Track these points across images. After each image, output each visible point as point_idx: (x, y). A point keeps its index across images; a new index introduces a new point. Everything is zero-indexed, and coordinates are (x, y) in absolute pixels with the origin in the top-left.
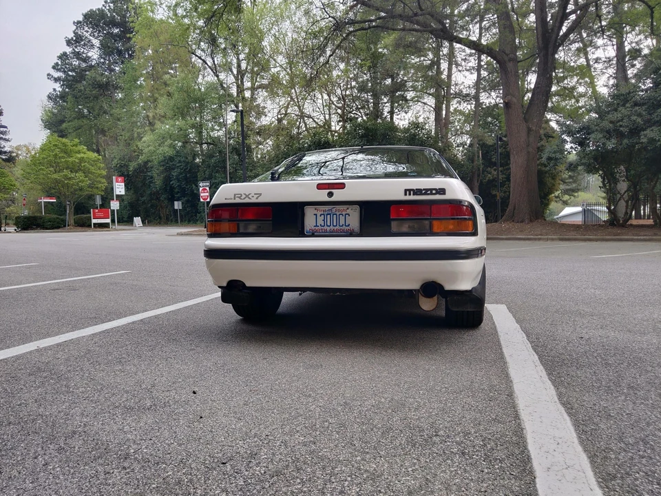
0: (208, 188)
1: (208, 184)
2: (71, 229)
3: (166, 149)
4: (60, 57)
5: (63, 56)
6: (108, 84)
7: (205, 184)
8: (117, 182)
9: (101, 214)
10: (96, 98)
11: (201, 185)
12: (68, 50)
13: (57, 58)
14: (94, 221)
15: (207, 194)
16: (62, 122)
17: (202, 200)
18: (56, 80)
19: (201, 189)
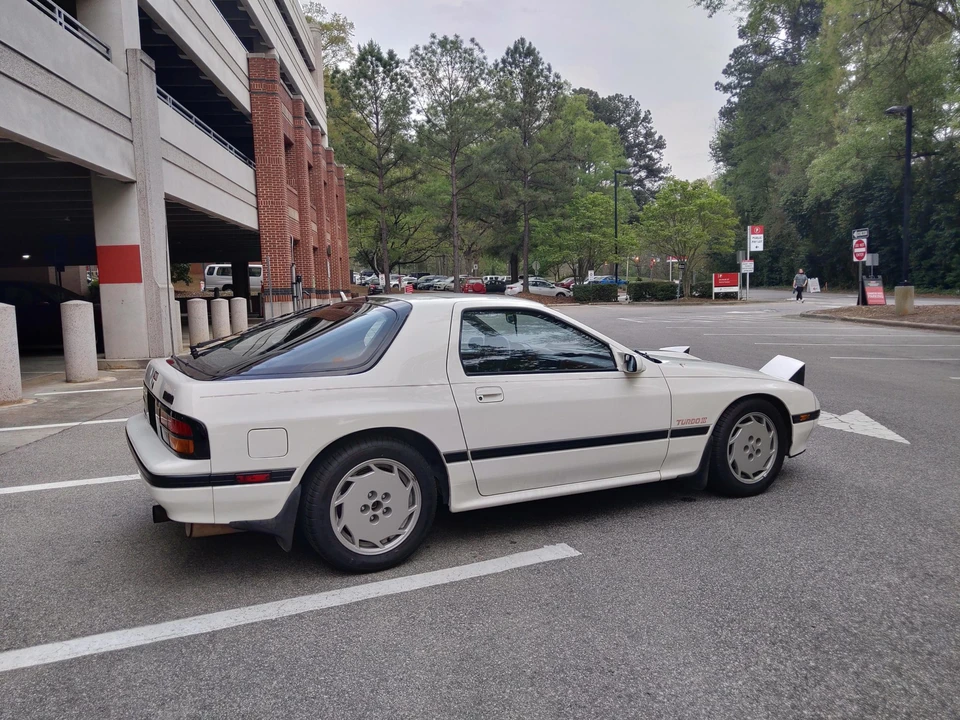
0: (865, 240)
1: (866, 233)
2: (684, 301)
3: (848, 173)
4: (732, 56)
5: (737, 53)
6: (787, 82)
7: (861, 234)
8: (753, 233)
9: (727, 281)
10: (771, 105)
11: (856, 234)
12: (742, 42)
13: (728, 58)
14: (716, 290)
15: (864, 250)
16: (730, 146)
17: (855, 260)
18: (726, 88)
19: (855, 241)
